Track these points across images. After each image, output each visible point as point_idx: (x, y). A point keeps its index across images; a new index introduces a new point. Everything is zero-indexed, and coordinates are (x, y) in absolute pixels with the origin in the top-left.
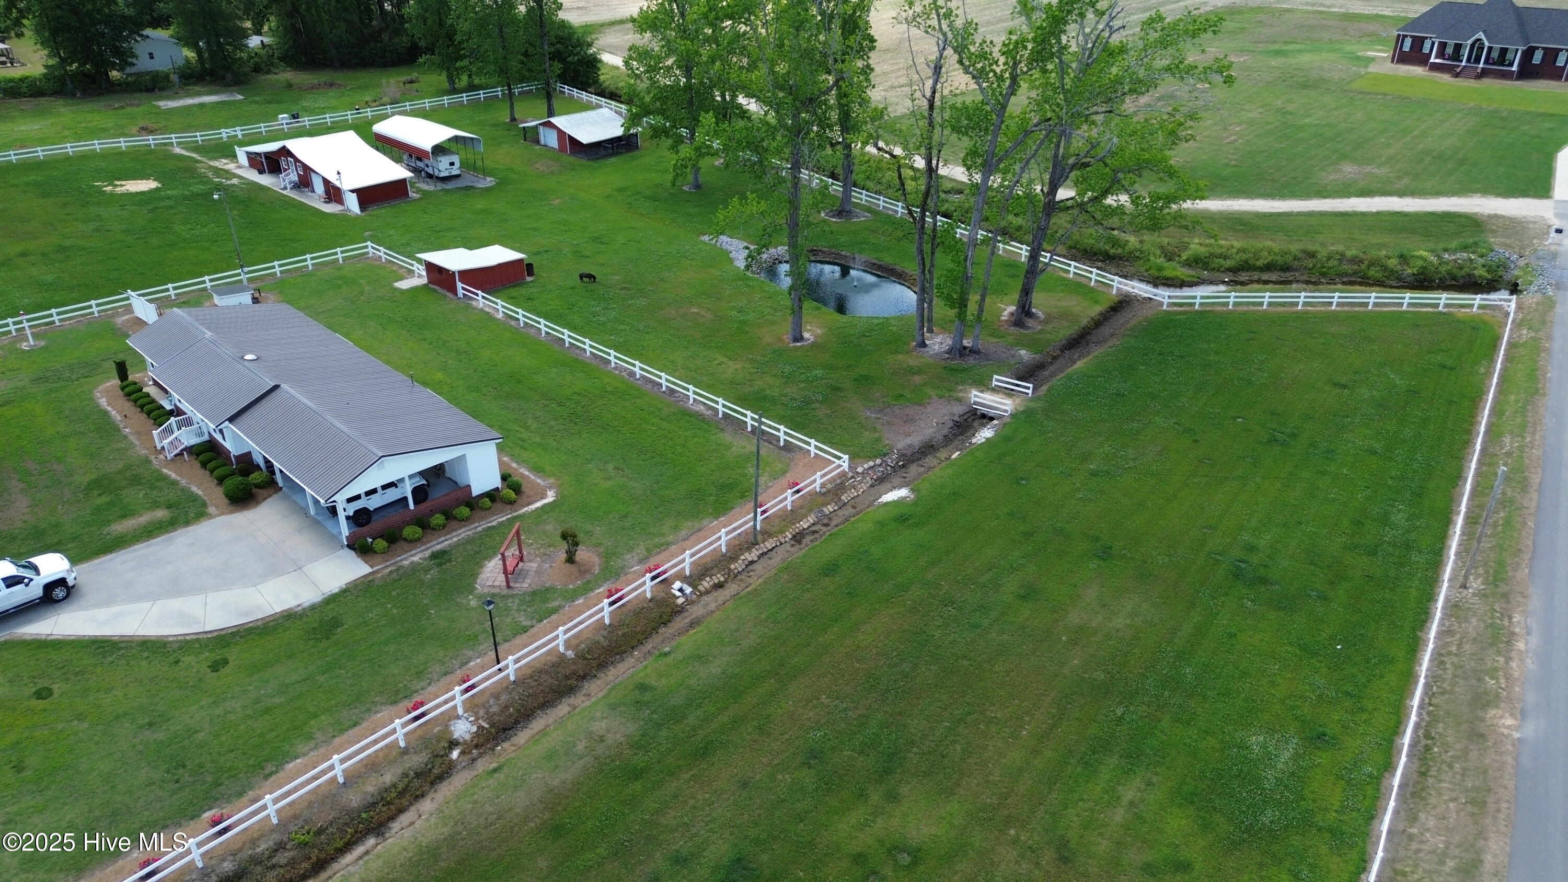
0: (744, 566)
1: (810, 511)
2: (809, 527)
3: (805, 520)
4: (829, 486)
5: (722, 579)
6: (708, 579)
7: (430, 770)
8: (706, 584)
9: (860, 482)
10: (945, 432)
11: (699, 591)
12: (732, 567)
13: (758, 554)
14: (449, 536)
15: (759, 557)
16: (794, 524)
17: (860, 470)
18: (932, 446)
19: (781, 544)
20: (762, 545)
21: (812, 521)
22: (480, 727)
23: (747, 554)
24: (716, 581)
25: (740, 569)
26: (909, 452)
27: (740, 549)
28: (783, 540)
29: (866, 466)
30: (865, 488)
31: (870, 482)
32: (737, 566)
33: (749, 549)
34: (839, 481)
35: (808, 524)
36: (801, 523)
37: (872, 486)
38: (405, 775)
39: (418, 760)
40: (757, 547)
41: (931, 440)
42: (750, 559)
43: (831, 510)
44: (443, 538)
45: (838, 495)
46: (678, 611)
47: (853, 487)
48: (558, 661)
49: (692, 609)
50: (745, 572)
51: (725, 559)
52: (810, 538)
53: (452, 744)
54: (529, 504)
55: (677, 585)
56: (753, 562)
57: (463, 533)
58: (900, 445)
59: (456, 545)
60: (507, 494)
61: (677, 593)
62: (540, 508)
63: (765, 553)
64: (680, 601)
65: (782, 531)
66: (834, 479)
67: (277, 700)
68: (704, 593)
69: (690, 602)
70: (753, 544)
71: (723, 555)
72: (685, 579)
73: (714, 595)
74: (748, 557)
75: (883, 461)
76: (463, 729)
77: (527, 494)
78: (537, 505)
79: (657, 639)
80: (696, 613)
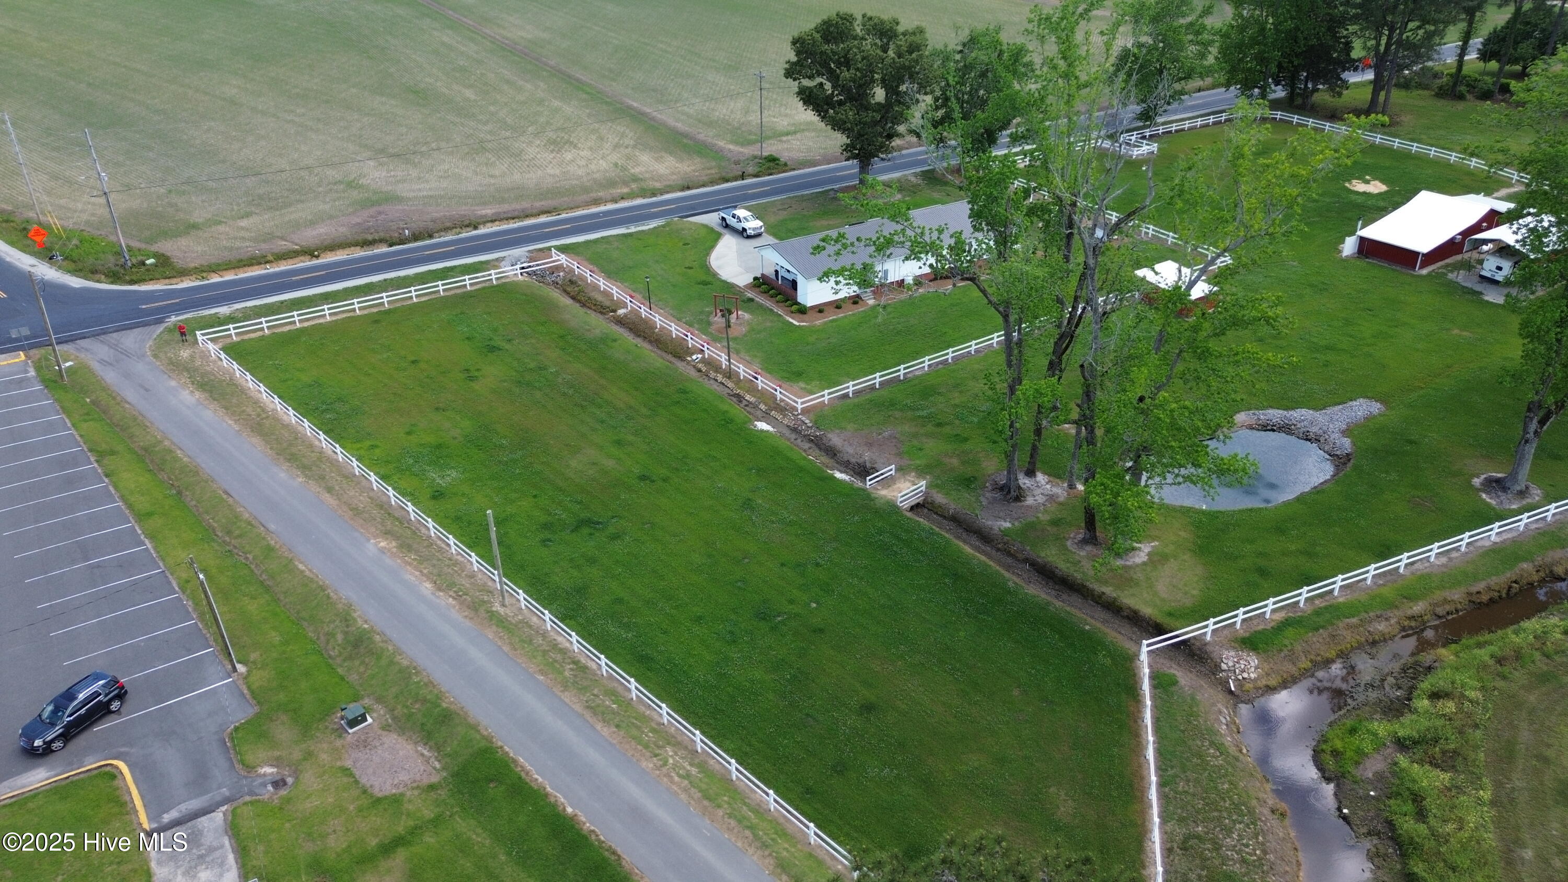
0: (713, 377)
1: (759, 398)
2: (747, 399)
3: (750, 396)
5: (704, 371)
6: (703, 365)
7: (604, 309)
8: (700, 366)
9: (790, 418)
11: (696, 364)
12: (711, 372)
13: (722, 381)
14: (764, 299)
15: (720, 382)
16: (747, 392)
17: (800, 417)
18: (835, 455)
19: (731, 390)
20: (729, 381)
21: (751, 400)
22: (621, 315)
23: (721, 376)
24: (702, 369)
25: (711, 376)
26: (825, 441)
27: (723, 372)
28: (734, 390)
29: (804, 420)
30: (785, 422)
31: (791, 422)
32: (712, 374)
33: (724, 376)
34: (788, 408)
35: (749, 399)
36: (748, 395)
37: (788, 426)
38: (602, 303)
39: (607, 303)
40: (727, 379)
41: (839, 452)
42: (718, 378)
45: (775, 409)
46: (681, 358)
47: (785, 416)
48: (652, 326)
49: (684, 364)
50: (709, 378)
51: (717, 368)
52: (735, 399)
53: (614, 311)
54: (793, 318)
55: (700, 356)
56: (716, 380)
57: (768, 303)
58: (830, 436)
59: (758, 302)
60: (795, 308)
61: (694, 357)
62: (788, 321)
63: (723, 384)
64: (689, 359)
65: (739, 388)
66: (787, 404)
67: (659, 278)
68: (694, 367)
69: (688, 362)
70: (729, 378)
71: (721, 368)
72: (703, 358)
73: (693, 369)
74: (720, 378)
75: (811, 427)
76: (621, 312)
77: (801, 316)
78: (791, 320)
79: (664, 354)
80: (680, 365)
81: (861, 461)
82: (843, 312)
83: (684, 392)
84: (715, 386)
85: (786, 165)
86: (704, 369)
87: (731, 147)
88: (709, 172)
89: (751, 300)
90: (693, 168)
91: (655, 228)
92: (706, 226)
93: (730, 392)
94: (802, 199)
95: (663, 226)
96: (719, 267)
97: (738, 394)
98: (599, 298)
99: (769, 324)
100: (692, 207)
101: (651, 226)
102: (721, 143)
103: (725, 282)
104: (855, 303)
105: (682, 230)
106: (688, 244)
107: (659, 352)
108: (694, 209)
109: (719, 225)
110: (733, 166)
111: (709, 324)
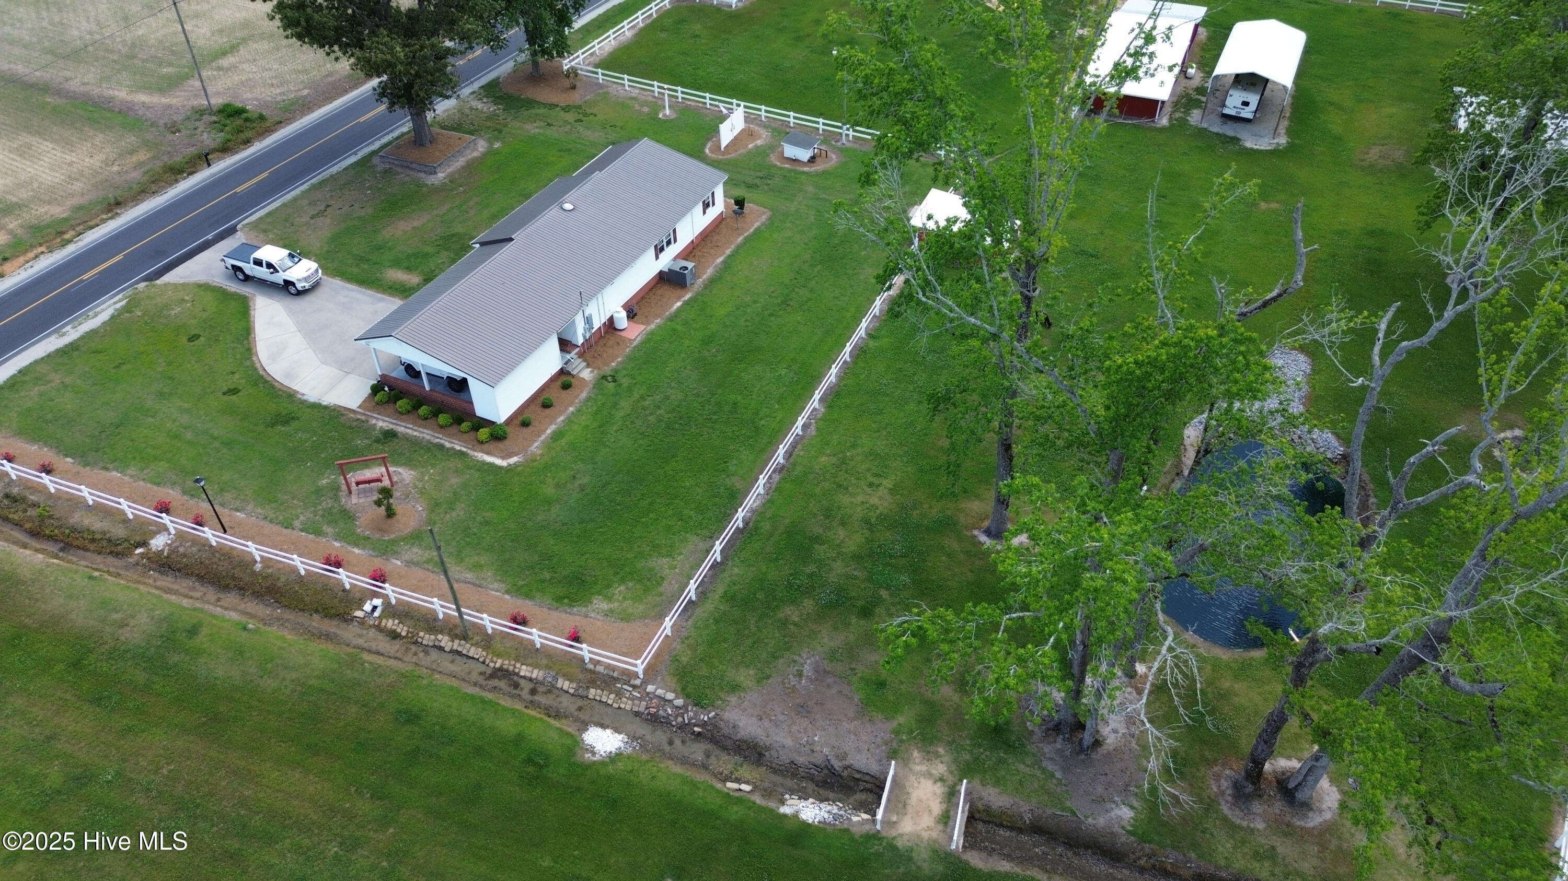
0: (431, 644)
1: (548, 667)
2: (524, 677)
3: (530, 669)
4: (600, 669)
5: (404, 634)
6: (396, 621)
7: (117, 545)
8: (390, 624)
9: (633, 699)
10: (801, 760)
11: (380, 623)
12: (421, 634)
13: (455, 647)
14: (415, 428)
15: (452, 651)
16: (517, 660)
17: (650, 688)
18: (761, 755)
19: (484, 663)
20: (468, 646)
21: (534, 676)
22: (162, 551)
23: (446, 638)
24: (399, 630)
25: (425, 642)
26: (726, 731)
27: (451, 630)
28: (487, 661)
29: (660, 692)
30: (628, 707)
31: (642, 709)
32: (427, 639)
33: (454, 637)
34: (615, 675)
35: (528, 674)
36: (524, 667)
37: (637, 714)
38: (104, 533)
39: (119, 532)
40: (463, 642)
41: (768, 748)
42: (442, 644)
43: (565, 688)
44: (411, 426)
45: (592, 683)
46: (345, 618)
47: (619, 694)
48: (246, 562)
49: (354, 628)
50: (426, 649)
51: (430, 623)
52: (502, 684)
53: (144, 544)
54: (488, 453)
55: (377, 602)
56: (441, 649)
57: (426, 434)
58: (727, 715)
59: (407, 438)
60: (484, 433)
61: (368, 607)
62: (484, 463)
63: (459, 653)
64: (359, 614)
65: (499, 656)
66: (614, 669)
67: (189, 436)
68: (379, 628)
69: (362, 622)
70: (465, 637)
71: (436, 619)
72: (387, 604)
73: (380, 637)
74: (445, 641)
75: (685, 707)
76: (158, 542)
77: (501, 445)
78: (489, 459)
79: (303, 618)
80: (349, 633)
81: (818, 759)
82: (561, 413)
83: (411, 717)
84: (446, 664)
85: (262, 118)
86: (403, 630)
87: (143, 98)
88: (135, 159)
89: (390, 435)
90: (102, 157)
91: (113, 317)
92: (205, 287)
93: (483, 668)
94: (340, 183)
95: (127, 309)
96: (287, 376)
97: (501, 669)
98: (97, 524)
99: (455, 481)
100: (156, 252)
101: (104, 316)
102: (122, 94)
103: (316, 406)
104: (566, 387)
105: (167, 306)
106: (197, 337)
107: (290, 615)
108: (162, 254)
109: (230, 278)
110: (170, 137)
111: (348, 516)
